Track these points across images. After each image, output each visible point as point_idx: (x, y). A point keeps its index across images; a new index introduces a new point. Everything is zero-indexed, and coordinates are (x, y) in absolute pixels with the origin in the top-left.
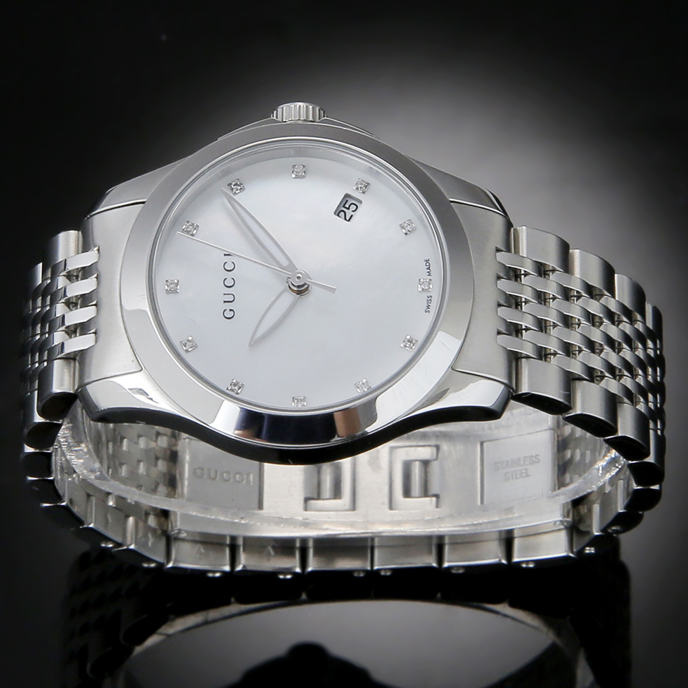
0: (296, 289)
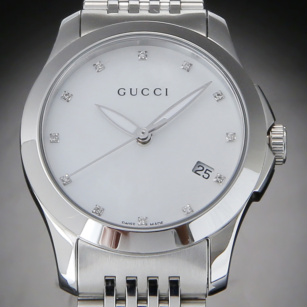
0: (141, 141)
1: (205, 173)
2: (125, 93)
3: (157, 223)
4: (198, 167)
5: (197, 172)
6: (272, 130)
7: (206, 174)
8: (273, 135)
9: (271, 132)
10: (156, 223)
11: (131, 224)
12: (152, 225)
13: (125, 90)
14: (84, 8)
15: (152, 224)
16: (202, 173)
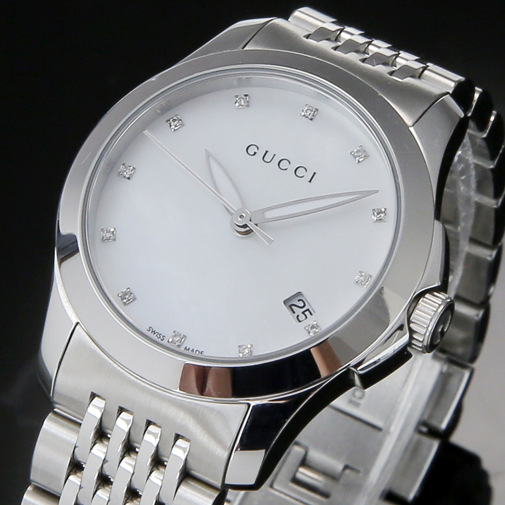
1: (303, 313)
2: (255, 153)
3: (195, 351)
4: (299, 300)
5: (293, 307)
6: (426, 296)
7: (303, 315)
10: (193, 350)
12: (187, 350)
13: (258, 148)
14: (289, 20)
15: (187, 348)
16: (299, 311)
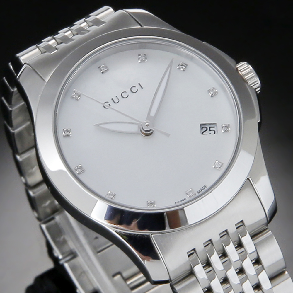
0: (145, 132)
1: (210, 130)
2: (110, 105)
4: (202, 129)
5: (204, 133)
8: (243, 73)
9: (239, 72)
11: (183, 200)
13: (108, 102)
16: (208, 132)
